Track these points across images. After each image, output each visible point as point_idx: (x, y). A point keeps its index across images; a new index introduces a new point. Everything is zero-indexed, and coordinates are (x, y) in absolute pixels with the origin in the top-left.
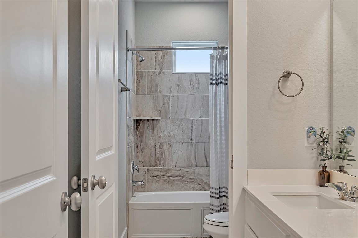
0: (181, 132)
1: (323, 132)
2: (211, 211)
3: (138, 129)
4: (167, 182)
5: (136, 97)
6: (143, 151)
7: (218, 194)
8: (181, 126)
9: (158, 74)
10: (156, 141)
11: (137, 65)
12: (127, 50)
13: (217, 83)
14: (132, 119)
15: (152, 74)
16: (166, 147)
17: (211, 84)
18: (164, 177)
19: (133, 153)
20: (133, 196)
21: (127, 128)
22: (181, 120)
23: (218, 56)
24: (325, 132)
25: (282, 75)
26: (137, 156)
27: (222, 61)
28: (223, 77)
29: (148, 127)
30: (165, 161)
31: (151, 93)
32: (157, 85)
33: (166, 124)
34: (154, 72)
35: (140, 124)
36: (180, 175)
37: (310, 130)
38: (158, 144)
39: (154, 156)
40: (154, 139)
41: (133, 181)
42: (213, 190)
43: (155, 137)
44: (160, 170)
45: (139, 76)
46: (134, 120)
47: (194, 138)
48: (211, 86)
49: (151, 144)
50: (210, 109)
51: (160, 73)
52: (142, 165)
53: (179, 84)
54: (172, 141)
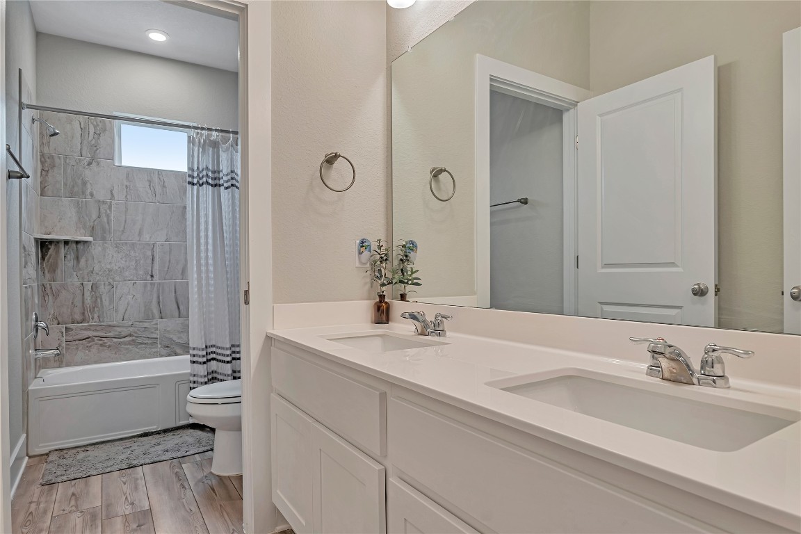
0: (133, 263)
1: (380, 247)
2: (192, 385)
3: (46, 258)
4: (106, 348)
5: (41, 201)
6: (56, 296)
7: (204, 356)
8: (132, 254)
9: (86, 164)
10: (83, 278)
11: (42, 144)
12: (21, 106)
13: (201, 182)
14: (32, 238)
15: (74, 164)
16: (103, 290)
17: (189, 183)
18: (101, 340)
19: (36, 301)
20: (36, 378)
21: (23, 251)
22: (133, 244)
23: (202, 141)
24: (382, 246)
25: (323, 158)
26: (44, 306)
27: (209, 150)
28: (210, 174)
29: (66, 254)
30: (103, 312)
31: (71, 195)
32: (84, 183)
33: (104, 249)
34: (80, 160)
35: (49, 249)
36: (132, 333)
37: (363, 243)
38: (87, 284)
39: (79, 304)
40: (79, 275)
41: (36, 350)
42: (195, 352)
43: (81, 272)
44: (92, 328)
45: (46, 163)
46: (36, 240)
47: (156, 273)
48: (189, 187)
49: (73, 285)
50: (189, 223)
51: (91, 163)
52: (56, 322)
53: (128, 184)
54: (117, 278)
